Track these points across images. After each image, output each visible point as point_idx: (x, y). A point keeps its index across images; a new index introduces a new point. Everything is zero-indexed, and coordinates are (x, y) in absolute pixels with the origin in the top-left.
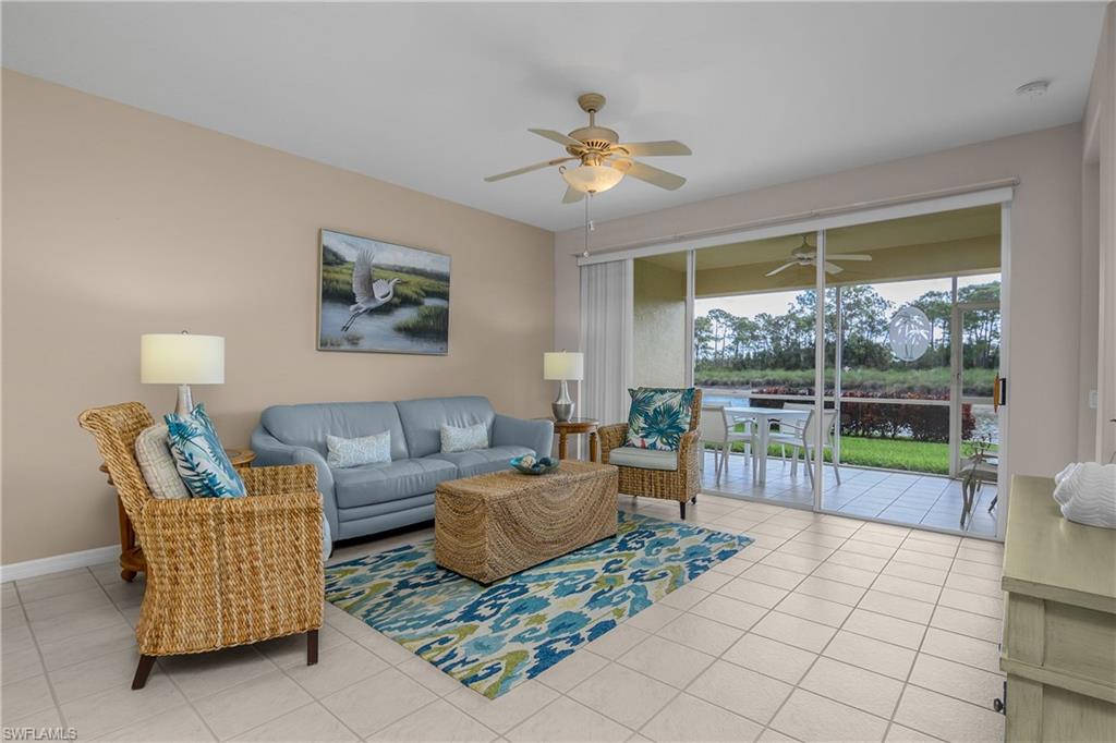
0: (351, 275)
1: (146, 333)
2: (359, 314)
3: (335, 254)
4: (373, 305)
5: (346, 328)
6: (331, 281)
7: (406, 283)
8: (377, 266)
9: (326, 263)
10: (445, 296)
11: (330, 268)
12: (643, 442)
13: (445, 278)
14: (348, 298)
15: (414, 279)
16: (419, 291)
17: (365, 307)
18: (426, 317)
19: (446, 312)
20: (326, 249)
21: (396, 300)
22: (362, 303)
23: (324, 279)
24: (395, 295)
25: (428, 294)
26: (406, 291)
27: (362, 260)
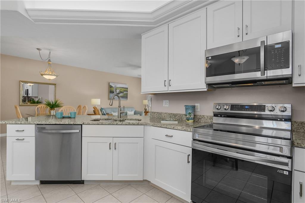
0: (114, 89)
1: (92, 99)
3: (111, 86)
4: (116, 93)
6: (111, 90)
7: (121, 89)
8: (117, 87)
10: (127, 91)
13: (127, 88)
14: (113, 92)
16: (123, 91)
18: (124, 95)
19: (127, 94)
22: (115, 93)
24: (120, 91)
25: (125, 91)
26: (121, 91)
27: (115, 87)
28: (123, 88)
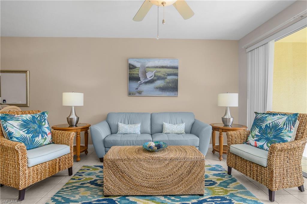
0: (139, 71)
1: (63, 92)
2: (141, 84)
3: (133, 66)
4: (146, 80)
5: (137, 89)
6: (132, 74)
7: (159, 71)
8: (147, 67)
9: (130, 69)
10: (176, 75)
11: (131, 70)
12: (256, 143)
13: (176, 68)
14: (138, 79)
15: (162, 70)
16: (164, 74)
18: (168, 83)
19: (177, 80)
20: (130, 65)
21: (155, 78)
22: (142, 80)
23: (129, 74)
24: (155, 76)
25: (169, 75)
26: (159, 74)
27: (143, 66)
28: (163, 67)
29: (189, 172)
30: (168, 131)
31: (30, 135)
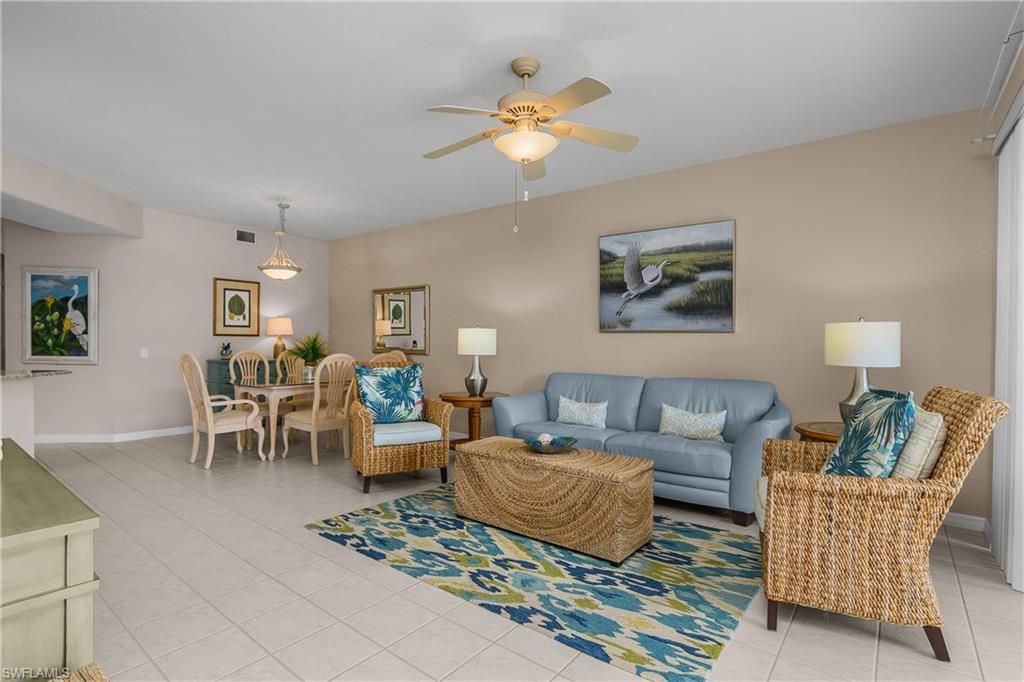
0: (623, 267)
2: (630, 300)
3: (609, 254)
5: (619, 313)
6: (607, 276)
7: (677, 262)
9: (603, 262)
10: (727, 266)
11: (605, 266)
13: (727, 247)
14: (621, 288)
15: (684, 257)
16: (691, 267)
17: (635, 293)
18: (702, 293)
19: (730, 284)
20: (602, 253)
21: (666, 281)
22: (632, 290)
23: (601, 276)
24: (665, 276)
25: (704, 268)
26: (672, 270)
28: (686, 249)
29: (588, 505)
30: (670, 429)
31: (389, 401)
